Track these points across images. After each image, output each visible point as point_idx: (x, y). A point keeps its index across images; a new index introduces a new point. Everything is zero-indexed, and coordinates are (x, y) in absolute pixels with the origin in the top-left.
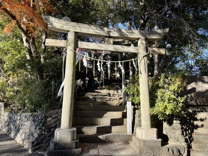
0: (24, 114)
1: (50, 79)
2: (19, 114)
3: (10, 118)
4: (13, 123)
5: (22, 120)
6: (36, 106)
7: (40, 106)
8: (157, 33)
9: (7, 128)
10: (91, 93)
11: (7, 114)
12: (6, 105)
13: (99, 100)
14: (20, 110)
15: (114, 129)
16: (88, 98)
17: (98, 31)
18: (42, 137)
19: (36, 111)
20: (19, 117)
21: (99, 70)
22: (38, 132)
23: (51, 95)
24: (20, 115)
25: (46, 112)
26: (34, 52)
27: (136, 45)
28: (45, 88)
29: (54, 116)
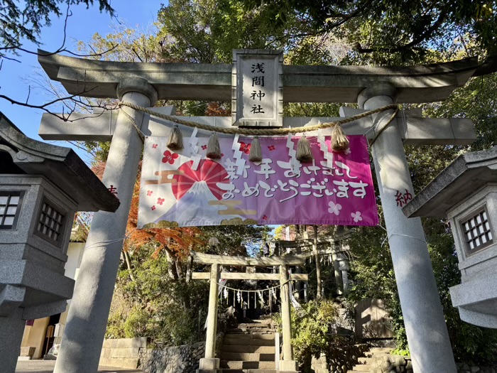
0: (171, 348)
1: (198, 306)
2: (165, 349)
3: (155, 355)
4: (159, 360)
5: (169, 355)
6: (183, 338)
7: (187, 338)
8: (298, 258)
9: (151, 367)
10: (245, 324)
11: (150, 351)
12: (149, 341)
13: (254, 333)
14: (166, 344)
15: (262, 364)
16: (241, 330)
17: (239, 262)
18: (189, 368)
19: (183, 344)
20: (165, 352)
21: (239, 300)
22: (185, 363)
23: (198, 327)
24: (167, 349)
25: (193, 344)
26: (180, 274)
27: (277, 272)
28: (192, 318)
29: (200, 348)
